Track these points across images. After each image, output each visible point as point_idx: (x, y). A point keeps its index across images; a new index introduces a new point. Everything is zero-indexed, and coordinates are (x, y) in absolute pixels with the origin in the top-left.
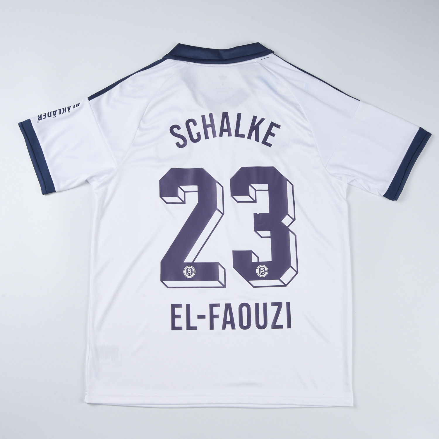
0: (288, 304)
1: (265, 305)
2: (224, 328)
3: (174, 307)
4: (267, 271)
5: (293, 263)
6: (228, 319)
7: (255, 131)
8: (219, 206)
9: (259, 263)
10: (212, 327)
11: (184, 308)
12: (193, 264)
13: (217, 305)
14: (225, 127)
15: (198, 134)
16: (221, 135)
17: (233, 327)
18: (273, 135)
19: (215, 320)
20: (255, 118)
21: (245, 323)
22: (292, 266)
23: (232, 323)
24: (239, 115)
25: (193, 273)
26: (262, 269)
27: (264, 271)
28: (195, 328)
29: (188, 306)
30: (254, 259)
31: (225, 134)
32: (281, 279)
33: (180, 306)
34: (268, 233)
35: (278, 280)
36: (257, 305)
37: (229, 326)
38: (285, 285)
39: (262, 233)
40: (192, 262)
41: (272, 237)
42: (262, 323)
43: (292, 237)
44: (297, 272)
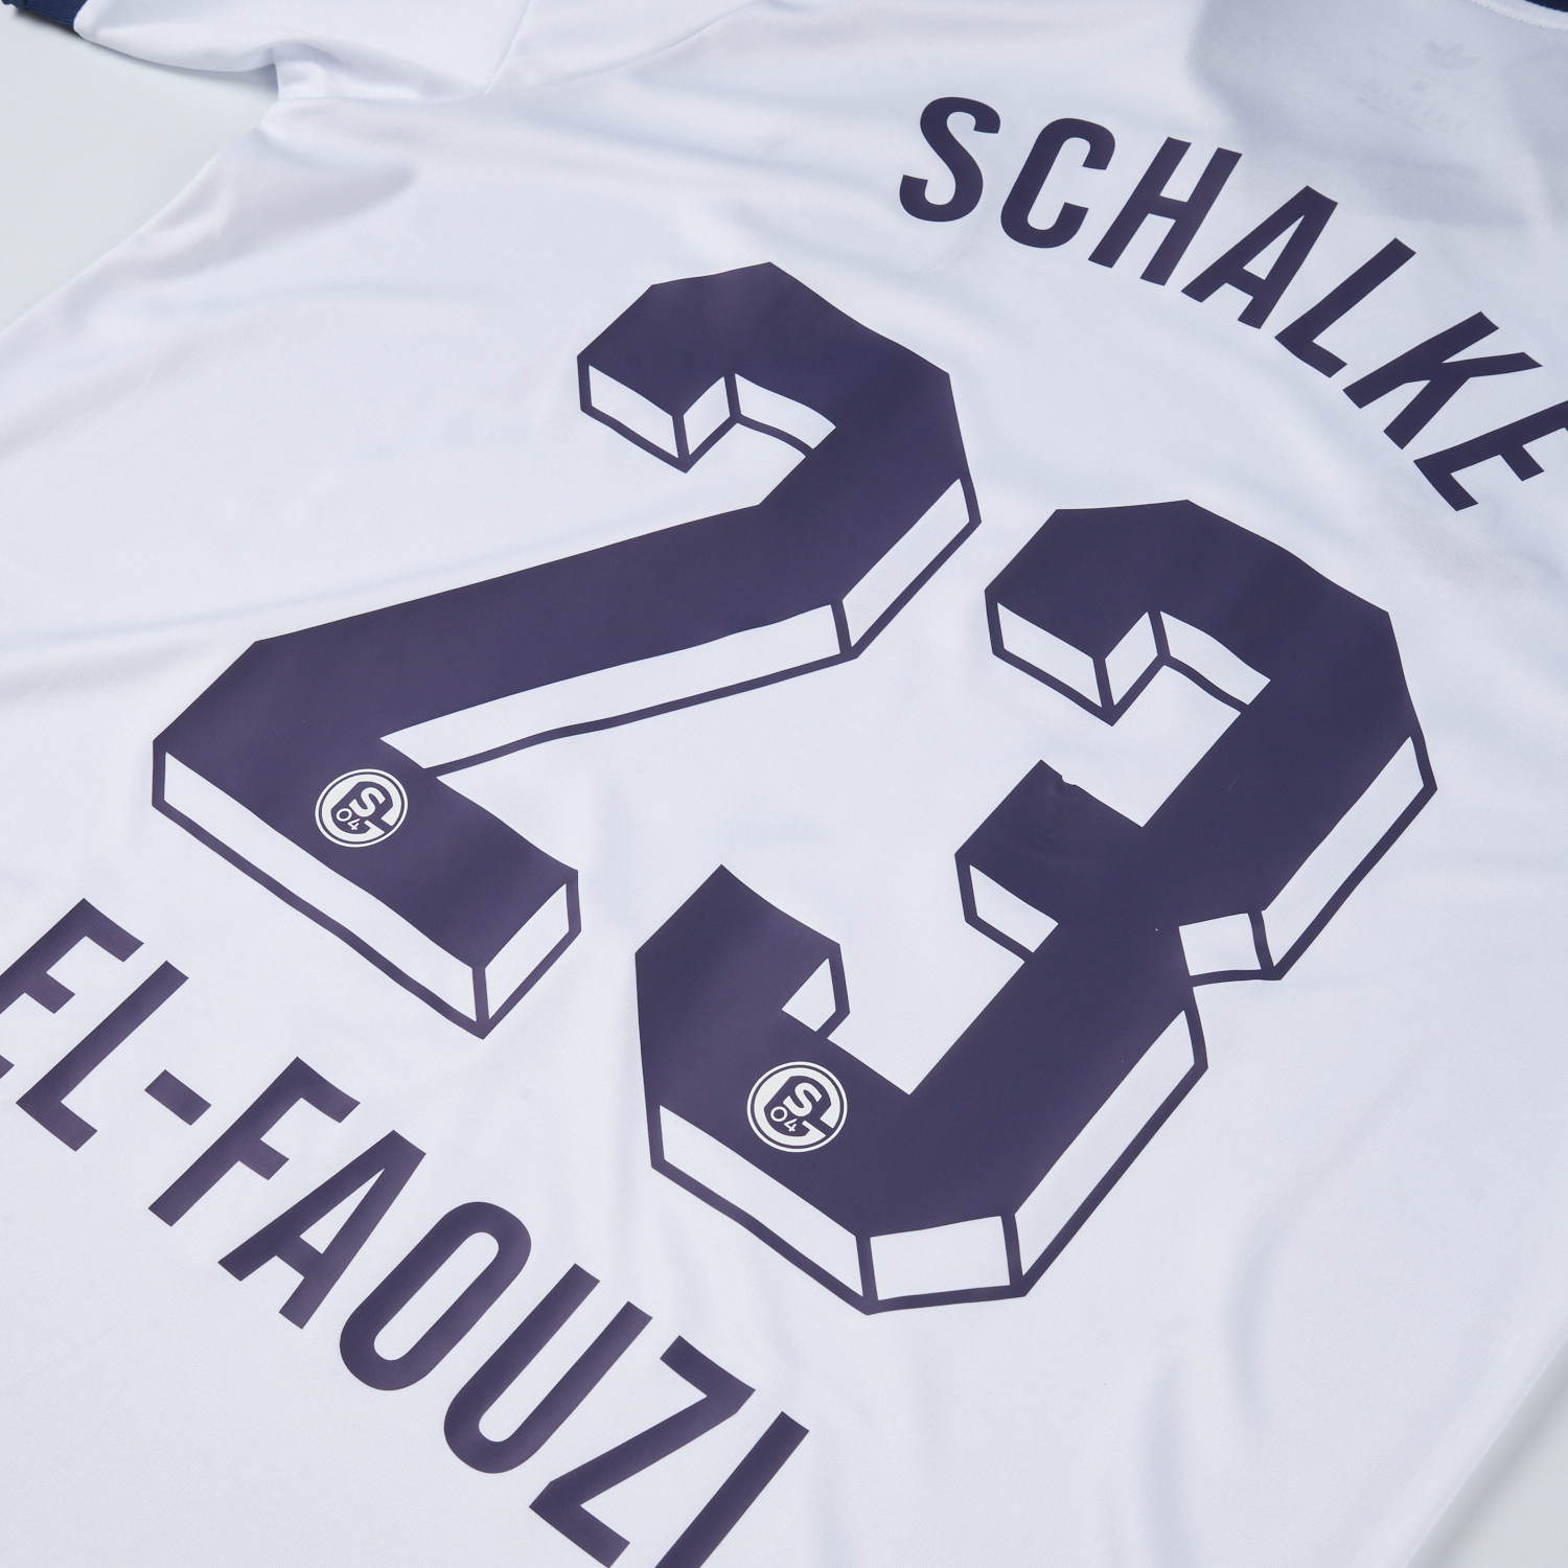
0: (783, 1437)
1: (629, 1322)
2: (241, 1262)
3: (83, 922)
4: (827, 1130)
5: (1040, 1215)
6: (320, 1235)
7: (1422, 385)
8: (864, 600)
9: (816, 1046)
10: (171, 1205)
11: (137, 970)
12: (422, 783)
13: (337, 1105)
14: (1261, 266)
15: (1071, 218)
16: (1200, 289)
17: (298, 1309)
18: (1526, 468)
19: (240, 1173)
20: (1478, 326)
21: (394, 1340)
22: (1018, 1215)
23: (320, 1273)
24: (1394, 256)
25: (374, 832)
26: (807, 1093)
27: (807, 1118)
28: (75, 1132)
29: (166, 980)
30: (809, 1004)
31: (1231, 299)
32: (877, 1243)
33: (121, 944)
34: (1033, 927)
35: (852, 1239)
36: (575, 1286)
37: (278, 1278)
38: (868, 1302)
39: (995, 900)
40: (425, 766)
41: (1037, 966)
42: (499, 1422)
43: (1169, 1051)
44: (1020, 1284)
